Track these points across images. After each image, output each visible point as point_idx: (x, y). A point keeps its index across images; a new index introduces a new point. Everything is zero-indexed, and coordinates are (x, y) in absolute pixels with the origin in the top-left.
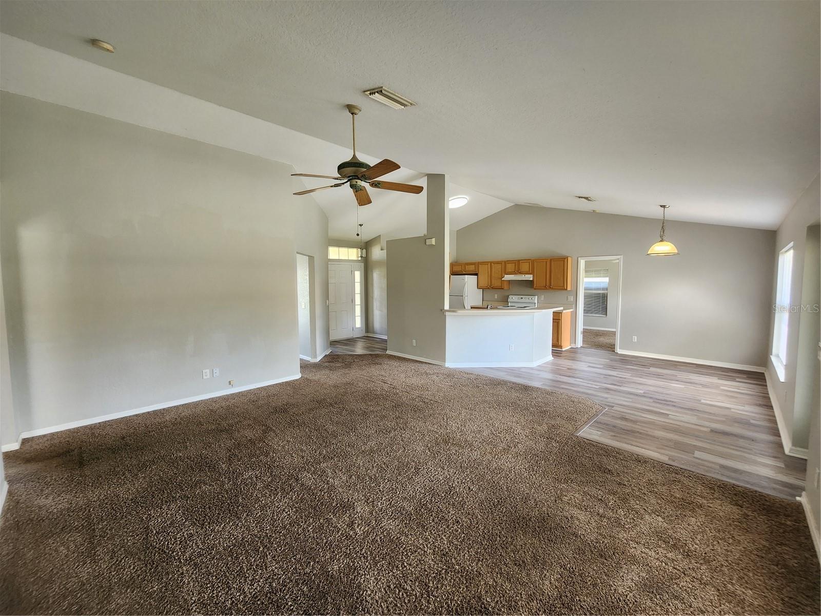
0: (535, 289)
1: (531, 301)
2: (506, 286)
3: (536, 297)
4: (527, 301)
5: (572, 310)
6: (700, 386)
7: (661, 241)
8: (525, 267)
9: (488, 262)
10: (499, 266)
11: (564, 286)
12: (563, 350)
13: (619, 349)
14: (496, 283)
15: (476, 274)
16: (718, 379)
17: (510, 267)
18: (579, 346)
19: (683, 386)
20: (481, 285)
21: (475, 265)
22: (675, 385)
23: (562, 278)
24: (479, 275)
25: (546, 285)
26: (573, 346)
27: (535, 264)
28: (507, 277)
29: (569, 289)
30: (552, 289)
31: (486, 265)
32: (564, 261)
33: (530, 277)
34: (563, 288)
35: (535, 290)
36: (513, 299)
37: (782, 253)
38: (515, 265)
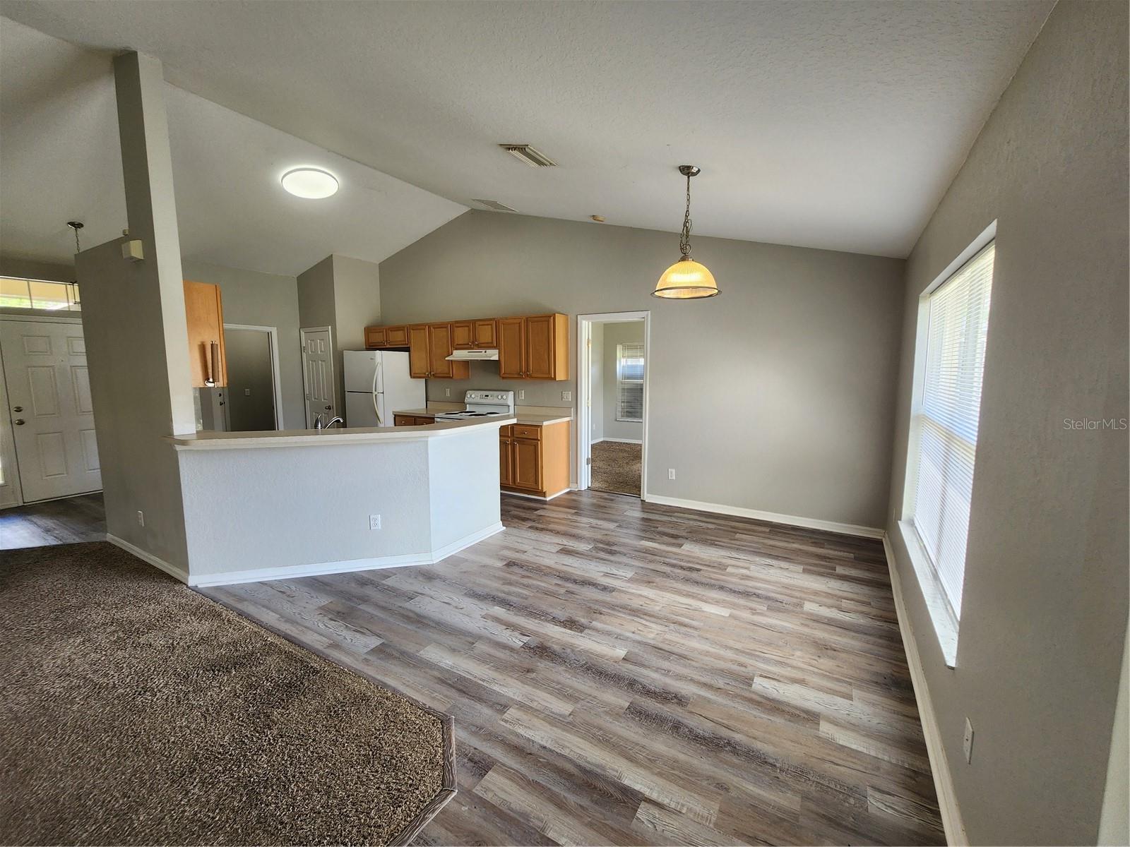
0: (503, 378)
1: (501, 402)
2: (456, 372)
3: (511, 394)
4: (496, 401)
5: (567, 419)
6: (762, 608)
7: (683, 259)
8: (485, 334)
9: (424, 325)
10: (442, 333)
11: (549, 372)
12: (548, 499)
13: (648, 493)
14: (440, 368)
15: (407, 349)
16: (805, 571)
17: (461, 335)
18: (584, 487)
19: (725, 612)
20: (416, 370)
21: (403, 330)
22: (714, 609)
23: (546, 357)
24: (412, 349)
25: (521, 370)
26: (574, 488)
27: (502, 328)
28: (460, 355)
29: (560, 375)
30: (531, 377)
31: (422, 331)
32: (548, 321)
33: (493, 355)
34: (548, 376)
35: (505, 380)
36: (472, 397)
37: (925, 297)
38: (469, 330)
